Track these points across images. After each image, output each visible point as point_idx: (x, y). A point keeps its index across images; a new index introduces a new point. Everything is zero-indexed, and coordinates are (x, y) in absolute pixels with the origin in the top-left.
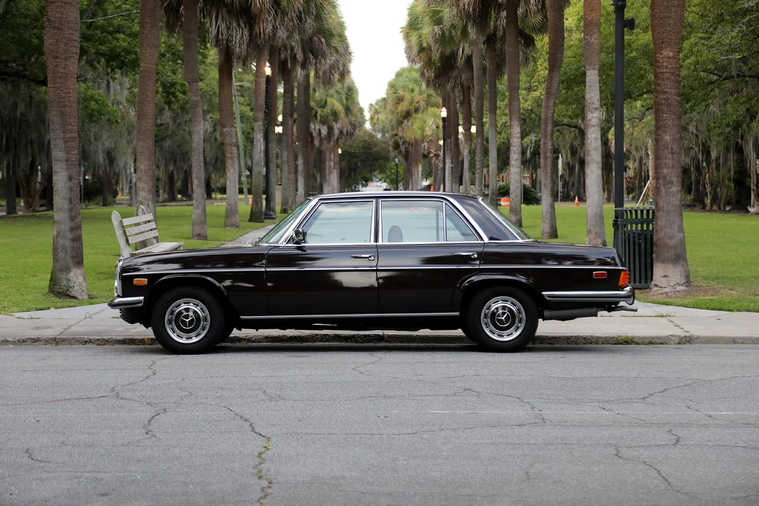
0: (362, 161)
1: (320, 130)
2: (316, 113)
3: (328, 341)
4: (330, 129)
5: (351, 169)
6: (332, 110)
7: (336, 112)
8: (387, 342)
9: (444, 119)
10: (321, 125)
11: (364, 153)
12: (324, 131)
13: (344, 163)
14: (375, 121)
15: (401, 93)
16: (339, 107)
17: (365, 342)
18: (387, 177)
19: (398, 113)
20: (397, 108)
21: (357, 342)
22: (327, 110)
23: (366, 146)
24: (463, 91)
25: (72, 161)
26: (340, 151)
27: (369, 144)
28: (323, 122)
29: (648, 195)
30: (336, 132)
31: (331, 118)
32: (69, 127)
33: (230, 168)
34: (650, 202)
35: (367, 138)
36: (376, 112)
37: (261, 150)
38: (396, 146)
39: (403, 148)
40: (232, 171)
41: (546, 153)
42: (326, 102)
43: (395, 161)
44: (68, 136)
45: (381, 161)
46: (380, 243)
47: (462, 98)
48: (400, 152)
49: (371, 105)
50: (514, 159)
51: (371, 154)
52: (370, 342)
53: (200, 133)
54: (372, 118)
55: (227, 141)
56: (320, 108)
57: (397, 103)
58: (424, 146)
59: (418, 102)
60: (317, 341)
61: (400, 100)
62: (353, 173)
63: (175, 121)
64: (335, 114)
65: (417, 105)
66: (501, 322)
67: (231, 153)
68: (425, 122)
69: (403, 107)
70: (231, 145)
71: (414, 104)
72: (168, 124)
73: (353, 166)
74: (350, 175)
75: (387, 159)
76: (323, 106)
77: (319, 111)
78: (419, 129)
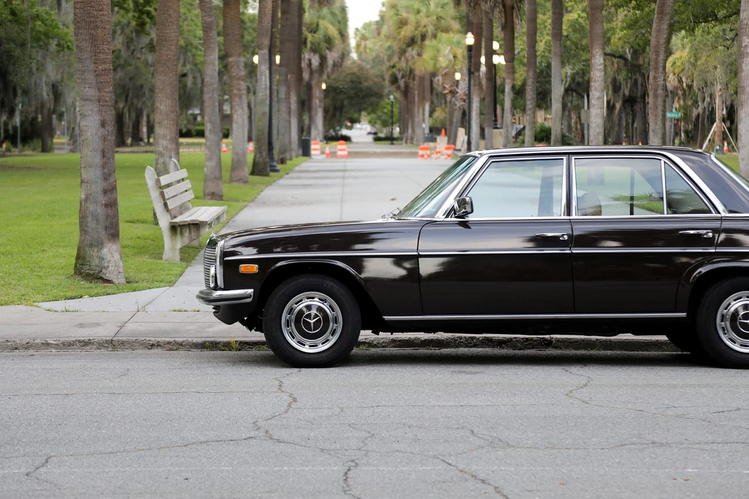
0: (350, 98)
1: (310, 60)
2: (306, 39)
4: (323, 59)
5: (335, 108)
6: (325, 36)
7: (329, 38)
9: (470, 48)
10: (312, 54)
11: (353, 89)
12: (316, 61)
13: (328, 101)
14: (361, 49)
15: (404, 15)
16: (333, 31)
17: (526, 348)
18: (379, 118)
19: (400, 39)
20: (399, 33)
22: (319, 36)
23: (355, 79)
24: (505, 12)
25: (106, 101)
26: (324, 86)
27: (358, 77)
28: (314, 50)
29: (714, 141)
30: (330, 62)
31: (324, 45)
32: (102, 56)
33: (237, 108)
34: (717, 150)
35: (355, 70)
36: (364, 38)
37: (266, 85)
38: (394, 80)
39: (402, 83)
40: (240, 112)
41: (656, 90)
42: (318, 25)
43: (389, 99)
44: (100, 68)
45: (373, 99)
46: (574, 216)
47: (503, 20)
48: (399, 88)
49: (357, 30)
50: (596, 97)
51: (361, 90)
52: (533, 348)
53: (214, 64)
54: (358, 46)
55: (234, 74)
56: (310, 32)
57: (400, 27)
58: (438, 80)
59: (425, 26)
61: (403, 23)
62: (338, 114)
64: (329, 41)
65: (424, 30)
66: (745, 327)
67: (239, 90)
68: (438, 51)
69: (407, 32)
70: (239, 79)
71: (420, 29)
73: (338, 105)
74: (334, 115)
75: (380, 96)
76: (314, 30)
77: (310, 37)
78: (431, 59)
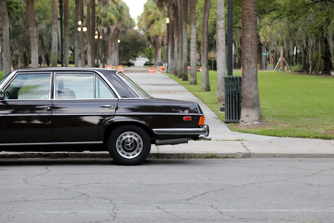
0: (132, 46)
1: (103, 30)
2: (101, 20)
3: (34, 157)
4: (109, 29)
5: (125, 51)
6: (110, 19)
7: (112, 20)
8: (70, 157)
9: (168, 24)
10: (104, 27)
11: (132, 42)
12: (105, 30)
13: (121, 48)
14: (140, 25)
15: (150, 10)
16: (113, 17)
17: (57, 157)
18: (146, 55)
19: (148, 21)
20: (147, 18)
21: (52, 158)
22: (107, 19)
23: (134, 38)
24: (174, 9)
26: (119, 41)
27: (135, 37)
28: (105, 25)
29: (280, 66)
30: (112, 31)
31: (109, 23)
33: (33, 50)
34: (281, 70)
35: (134, 34)
36: (141, 20)
37: (56, 40)
38: (149, 38)
39: (152, 40)
40: (34, 52)
41: (204, 43)
42: (106, 14)
43: (149, 47)
45: (142, 47)
46: (54, 99)
47: (173, 12)
48: (151, 42)
49: (138, 16)
50: (193, 46)
51: (136, 43)
52: (60, 157)
53: (7, 31)
55: (31, 35)
56: (103, 17)
57: (147, 15)
58: (160, 39)
59: (159, 15)
60: (28, 157)
61: (149, 14)
62: (127, 53)
63: (25, 24)
64: (111, 21)
65: (158, 16)
66: (128, 147)
67: (34, 42)
68: (160, 25)
69: (151, 17)
70: (34, 37)
71: (157, 16)
72: (21, 25)
73: (127, 49)
74: (125, 54)
75: (145, 46)
76: (105, 16)
77: (103, 19)
78: (158, 29)
